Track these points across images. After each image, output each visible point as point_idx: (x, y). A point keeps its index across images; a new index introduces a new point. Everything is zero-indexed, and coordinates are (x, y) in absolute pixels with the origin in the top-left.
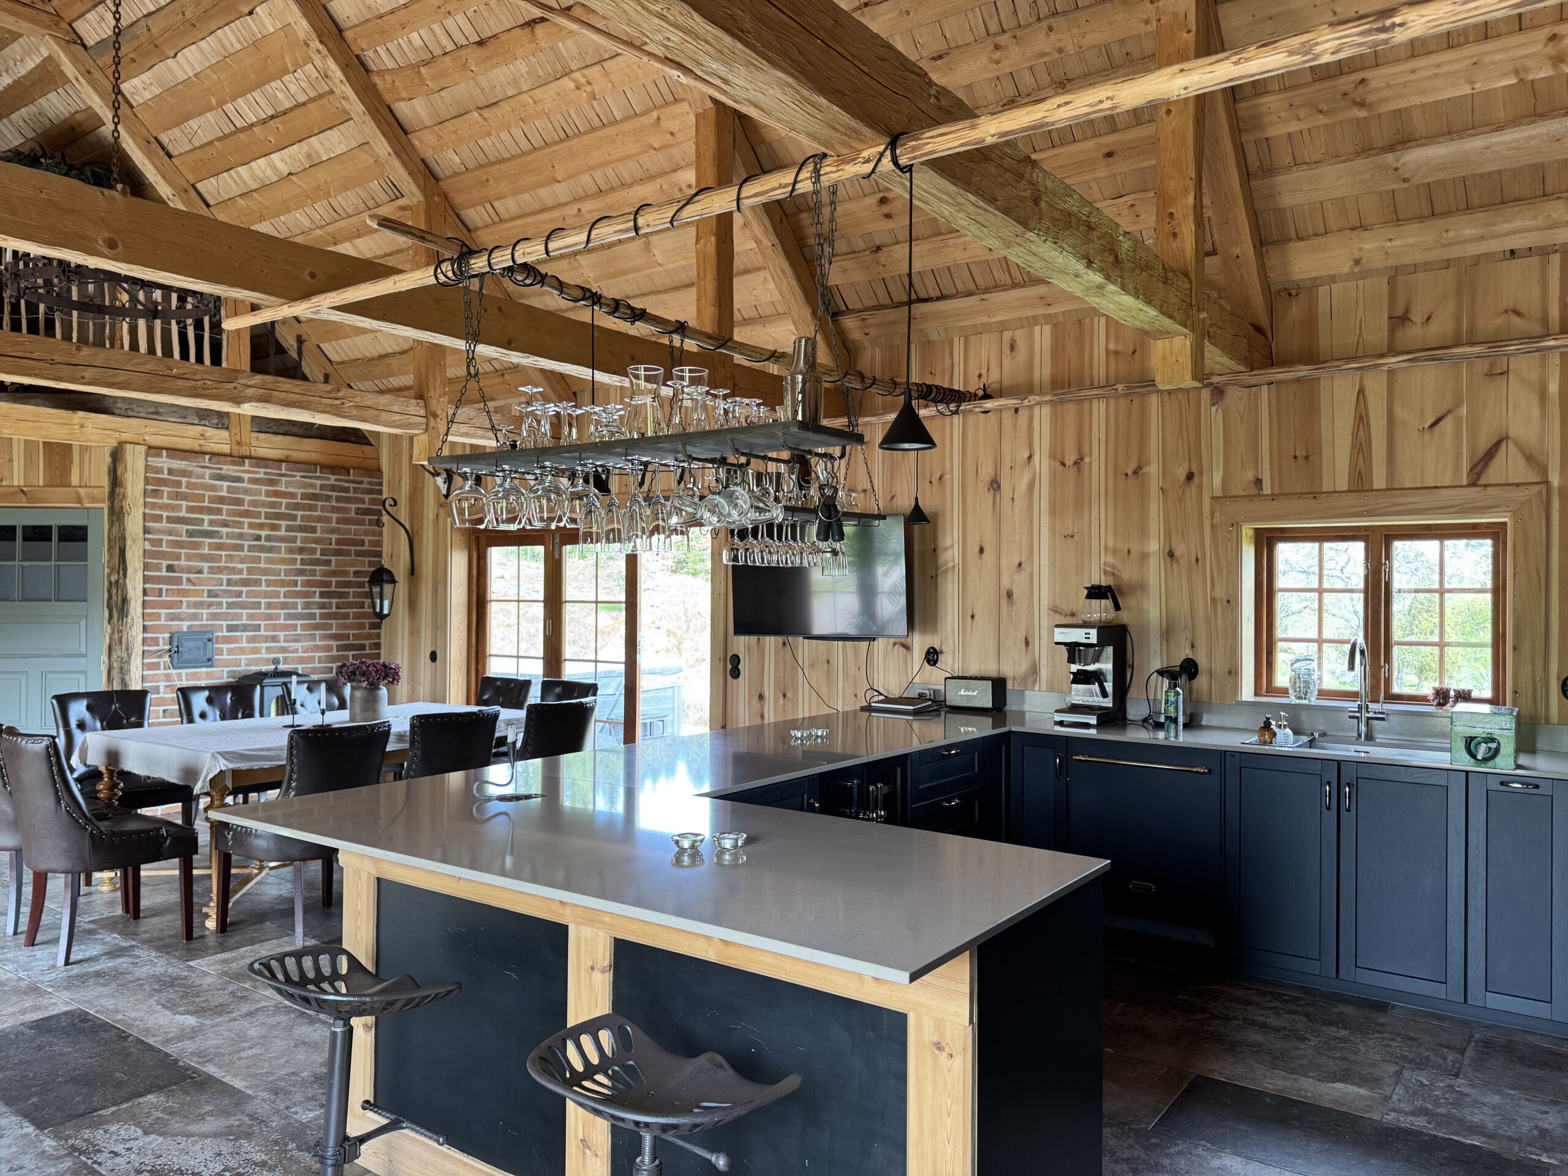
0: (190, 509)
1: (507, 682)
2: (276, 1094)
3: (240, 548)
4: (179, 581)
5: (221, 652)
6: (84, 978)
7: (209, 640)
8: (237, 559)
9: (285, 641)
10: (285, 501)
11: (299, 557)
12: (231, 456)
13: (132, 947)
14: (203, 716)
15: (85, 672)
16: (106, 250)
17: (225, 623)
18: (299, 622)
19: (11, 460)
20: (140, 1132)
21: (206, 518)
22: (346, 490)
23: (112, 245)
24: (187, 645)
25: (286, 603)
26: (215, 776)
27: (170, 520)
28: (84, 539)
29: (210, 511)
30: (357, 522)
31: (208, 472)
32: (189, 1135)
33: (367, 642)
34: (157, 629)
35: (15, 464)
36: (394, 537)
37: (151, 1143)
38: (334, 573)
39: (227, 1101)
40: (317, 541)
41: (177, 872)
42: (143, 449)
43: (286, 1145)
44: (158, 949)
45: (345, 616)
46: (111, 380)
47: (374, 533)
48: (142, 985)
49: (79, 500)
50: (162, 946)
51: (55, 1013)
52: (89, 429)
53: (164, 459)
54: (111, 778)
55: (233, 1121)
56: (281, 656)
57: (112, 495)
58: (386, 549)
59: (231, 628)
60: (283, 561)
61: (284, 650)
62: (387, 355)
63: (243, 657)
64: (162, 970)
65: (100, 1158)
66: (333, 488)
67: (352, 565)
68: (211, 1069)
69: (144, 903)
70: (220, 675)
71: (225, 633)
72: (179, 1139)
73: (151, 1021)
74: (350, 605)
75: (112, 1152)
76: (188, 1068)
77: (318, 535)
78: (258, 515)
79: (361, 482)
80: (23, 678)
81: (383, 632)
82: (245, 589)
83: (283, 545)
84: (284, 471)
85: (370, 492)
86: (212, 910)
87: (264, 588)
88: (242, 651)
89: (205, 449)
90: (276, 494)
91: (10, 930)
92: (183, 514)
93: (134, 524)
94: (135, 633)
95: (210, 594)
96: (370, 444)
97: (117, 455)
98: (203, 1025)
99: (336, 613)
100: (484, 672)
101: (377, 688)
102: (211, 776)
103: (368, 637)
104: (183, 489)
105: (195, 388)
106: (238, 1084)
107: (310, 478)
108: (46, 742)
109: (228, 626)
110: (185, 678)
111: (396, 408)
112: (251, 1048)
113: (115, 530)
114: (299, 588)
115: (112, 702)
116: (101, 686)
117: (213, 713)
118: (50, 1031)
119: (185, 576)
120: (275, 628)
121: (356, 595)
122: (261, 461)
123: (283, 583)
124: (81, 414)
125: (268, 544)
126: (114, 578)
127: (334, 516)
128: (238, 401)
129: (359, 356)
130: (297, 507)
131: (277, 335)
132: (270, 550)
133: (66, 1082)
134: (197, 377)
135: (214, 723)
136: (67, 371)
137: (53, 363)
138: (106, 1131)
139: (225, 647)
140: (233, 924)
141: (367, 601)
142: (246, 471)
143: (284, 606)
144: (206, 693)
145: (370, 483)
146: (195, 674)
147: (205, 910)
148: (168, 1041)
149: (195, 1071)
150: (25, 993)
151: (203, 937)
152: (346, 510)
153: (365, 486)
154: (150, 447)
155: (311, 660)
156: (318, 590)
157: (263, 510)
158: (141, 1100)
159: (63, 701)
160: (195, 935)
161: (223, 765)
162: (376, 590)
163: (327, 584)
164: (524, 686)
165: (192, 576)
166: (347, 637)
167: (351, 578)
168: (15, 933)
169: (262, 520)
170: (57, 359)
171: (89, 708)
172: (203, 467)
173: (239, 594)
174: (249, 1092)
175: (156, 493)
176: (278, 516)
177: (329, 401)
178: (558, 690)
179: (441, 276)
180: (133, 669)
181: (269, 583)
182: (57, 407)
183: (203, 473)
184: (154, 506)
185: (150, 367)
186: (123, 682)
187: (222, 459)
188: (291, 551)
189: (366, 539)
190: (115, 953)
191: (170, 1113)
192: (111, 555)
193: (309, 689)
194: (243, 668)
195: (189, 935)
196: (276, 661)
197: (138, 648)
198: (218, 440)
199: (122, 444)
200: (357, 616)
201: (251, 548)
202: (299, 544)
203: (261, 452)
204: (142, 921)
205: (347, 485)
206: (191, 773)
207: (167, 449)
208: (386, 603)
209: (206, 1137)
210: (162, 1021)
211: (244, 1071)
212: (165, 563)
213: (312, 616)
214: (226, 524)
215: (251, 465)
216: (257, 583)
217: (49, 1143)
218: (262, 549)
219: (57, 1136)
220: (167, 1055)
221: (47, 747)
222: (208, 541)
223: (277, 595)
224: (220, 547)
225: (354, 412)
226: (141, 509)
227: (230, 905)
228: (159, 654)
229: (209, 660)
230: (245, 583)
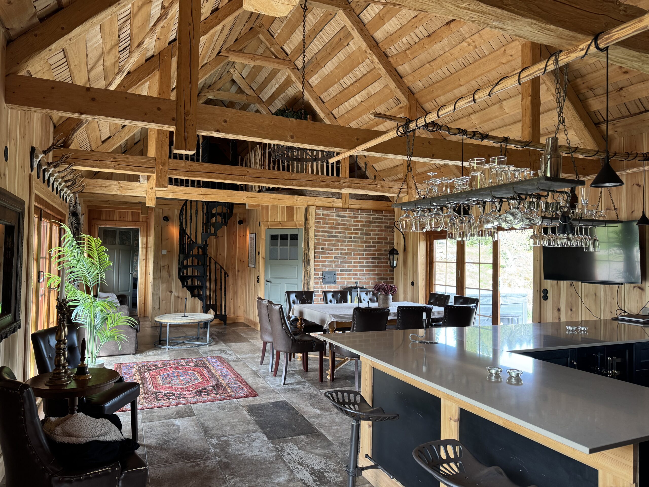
0: (329, 228)
1: (440, 295)
2: (342, 445)
3: (344, 241)
4: (325, 253)
5: (338, 279)
6: (288, 390)
7: (335, 274)
8: (344, 245)
9: (360, 276)
10: (360, 224)
11: (365, 245)
12: (342, 208)
13: (304, 381)
14: (331, 301)
15: (297, 284)
16: (291, 140)
17: (340, 269)
18: (365, 269)
19: (277, 213)
20: (297, 448)
21: (334, 231)
22: (381, 219)
23: (292, 137)
24: (328, 276)
25: (360, 262)
26: (330, 323)
27: (323, 232)
28: (297, 239)
29: (335, 228)
30: (385, 231)
31: (335, 214)
32: (312, 453)
33: (389, 277)
34: (319, 270)
35: (278, 214)
36: (398, 236)
37: (300, 453)
38: (377, 251)
39: (325, 444)
40: (371, 238)
41: (318, 357)
42: (314, 207)
43: (343, 465)
44: (312, 384)
45: (381, 267)
46: (301, 184)
47: (391, 235)
48: (305, 396)
49: (296, 226)
50: (313, 383)
51: (278, 401)
52: (299, 201)
53: (321, 210)
54: (301, 321)
55: (326, 451)
56: (358, 281)
57: (305, 223)
58: (395, 242)
59: (342, 270)
60: (359, 246)
61: (359, 279)
62: (396, 166)
63: (346, 281)
64: (312, 391)
65: (284, 454)
66: (377, 218)
67: (383, 248)
68: (322, 431)
69: (309, 367)
70: (338, 287)
71: (340, 272)
72: (309, 453)
73: (306, 409)
74: (382, 263)
75: (288, 453)
76: (315, 429)
77: (371, 236)
78: (351, 229)
79: (387, 216)
80: (280, 285)
81: (394, 273)
82: (346, 256)
83: (359, 240)
84: (360, 213)
85: (390, 219)
86: (329, 372)
87: (353, 256)
88: (345, 279)
89: (334, 206)
90: (357, 221)
91: (270, 370)
92: (327, 229)
93: (312, 233)
94: (312, 272)
95: (335, 258)
96: (390, 201)
97: (307, 210)
98: (322, 414)
99: (377, 266)
100: (432, 291)
101: (388, 295)
102: (329, 323)
103: (389, 275)
104: (327, 221)
105: (327, 185)
106: (330, 438)
107: (369, 215)
108: (279, 307)
109: (341, 270)
110: (327, 287)
111: (396, 186)
112: (336, 426)
113: (306, 235)
114: (365, 256)
115: (303, 295)
116: (301, 289)
117: (334, 301)
118: (276, 406)
119: (327, 251)
120: (356, 271)
121: (385, 259)
122: (352, 210)
123: (359, 254)
124: (296, 196)
125: (354, 240)
126: (306, 252)
127: (377, 229)
128: (340, 188)
129: (386, 168)
130: (364, 226)
131: (358, 163)
132: (355, 242)
133: (278, 425)
134: (328, 181)
135: (334, 304)
136: (288, 182)
137: (284, 179)
138: (287, 445)
139: (340, 277)
140: (336, 378)
141: (389, 261)
142: (347, 214)
143: (360, 263)
144: (332, 293)
145: (390, 216)
146: (330, 286)
147: (327, 372)
148: (310, 417)
149: (317, 430)
150: (271, 392)
151: (326, 382)
152: (381, 227)
153: (388, 217)
154: (317, 207)
155: (369, 283)
156: (371, 257)
157: (353, 227)
158: (299, 437)
159: (289, 293)
160: (323, 381)
161: (333, 319)
162: (391, 257)
163: (375, 255)
164: (447, 298)
165: (329, 251)
166: (381, 275)
167: (383, 253)
168: (271, 371)
169: (352, 231)
170: (286, 178)
171: (296, 296)
172: (333, 213)
173: (344, 258)
174: (333, 442)
175: (318, 222)
176: (358, 230)
177: (372, 186)
178: (461, 301)
179: (399, 133)
180: (311, 284)
181: (354, 254)
182: (290, 194)
183: (333, 215)
184: (318, 227)
185: (313, 178)
186: (308, 288)
187: (339, 209)
188: (362, 242)
189: (388, 237)
190: (299, 383)
191: (307, 444)
192: (305, 244)
193: (366, 294)
194: (345, 285)
195: (322, 381)
196: (356, 283)
197: (312, 277)
198: (338, 203)
199: (308, 206)
200: (385, 267)
201: (349, 241)
202: (365, 240)
203: (352, 206)
204: (308, 373)
205: (382, 217)
206: (323, 321)
207: (322, 207)
208: (395, 262)
209: (317, 455)
210: (309, 410)
211: (332, 434)
212: (321, 247)
213: (369, 267)
214: (340, 233)
215: (349, 211)
216: (350, 254)
217: (270, 445)
218: (352, 242)
219: (273, 443)
220: (309, 422)
221: (280, 309)
222: (334, 239)
223: (357, 258)
224: (338, 241)
225: (381, 189)
226: (314, 228)
227: (335, 371)
228: (319, 279)
229: (335, 282)
230: (347, 254)
